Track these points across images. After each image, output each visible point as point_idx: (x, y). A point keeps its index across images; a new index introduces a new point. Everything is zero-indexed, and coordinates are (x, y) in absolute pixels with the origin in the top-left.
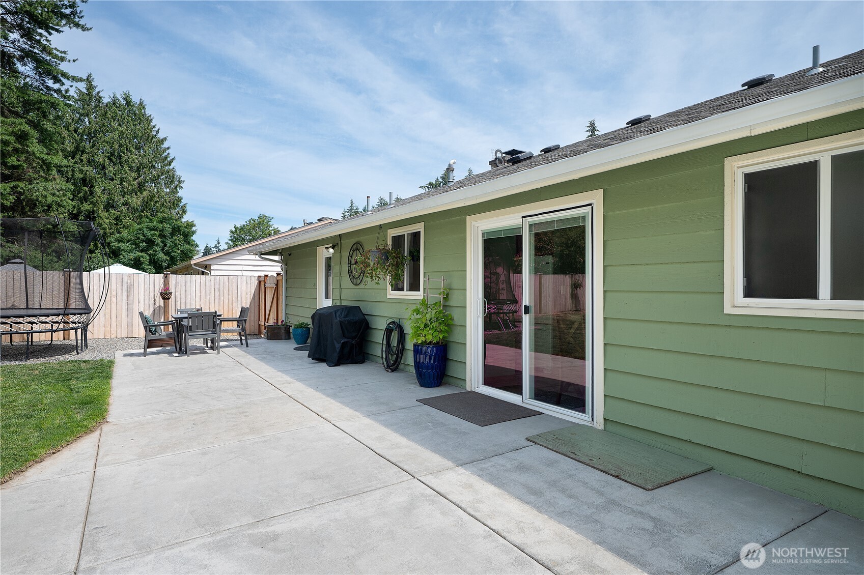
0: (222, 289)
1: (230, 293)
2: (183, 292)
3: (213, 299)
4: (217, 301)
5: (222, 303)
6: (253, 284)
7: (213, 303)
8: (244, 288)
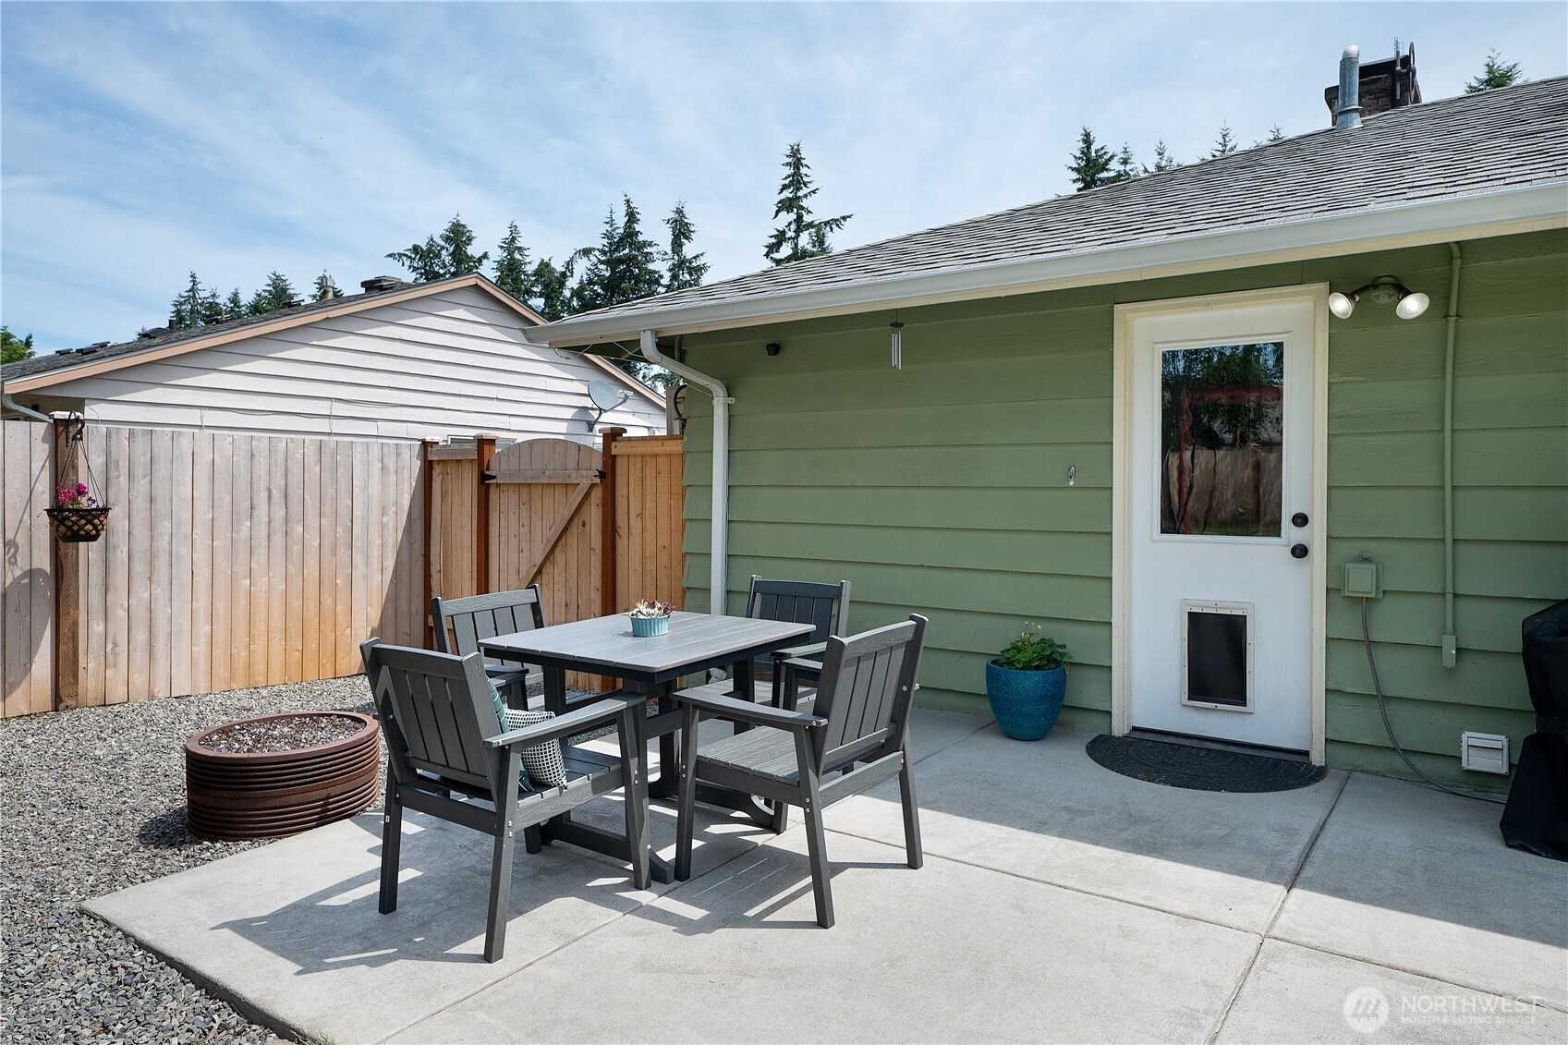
0: (295, 492)
1: (327, 509)
2: (140, 504)
3: (264, 534)
4: (278, 541)
5: (296, 548)
6: (406, 473)
7: (263, 551)
8: (375, 489)
